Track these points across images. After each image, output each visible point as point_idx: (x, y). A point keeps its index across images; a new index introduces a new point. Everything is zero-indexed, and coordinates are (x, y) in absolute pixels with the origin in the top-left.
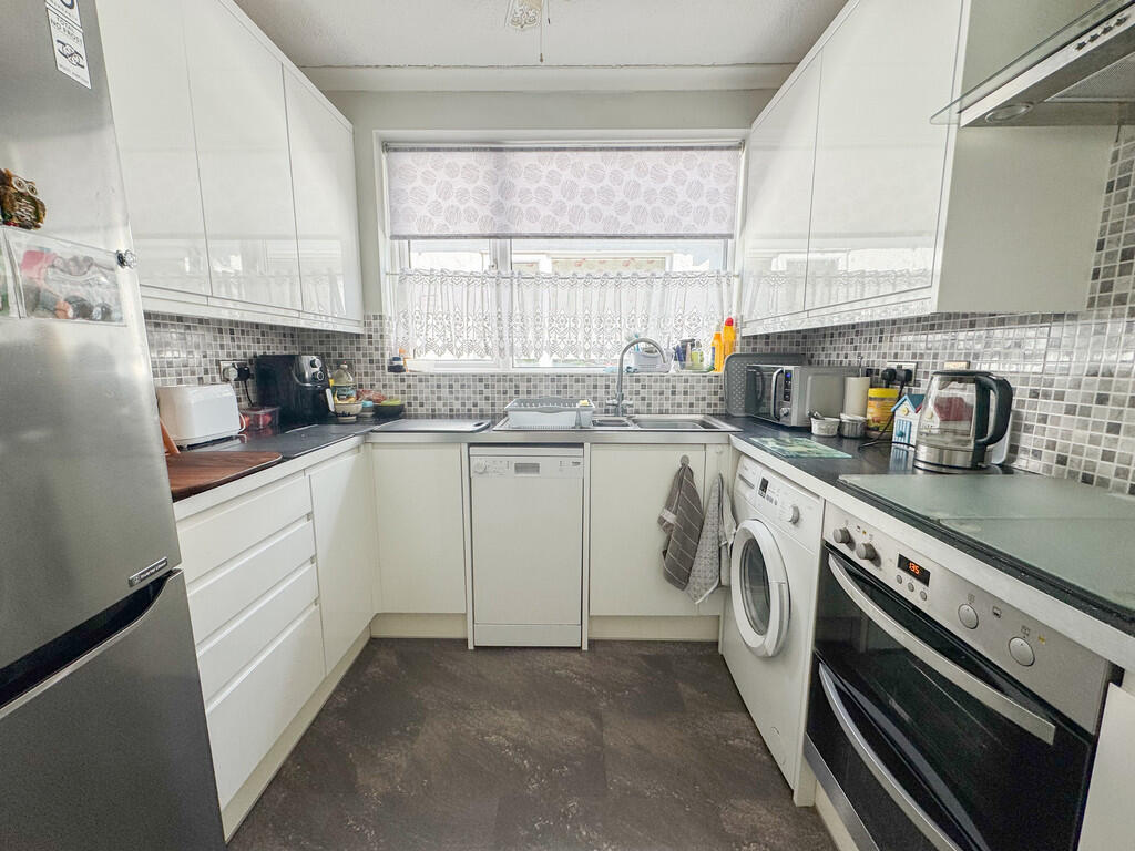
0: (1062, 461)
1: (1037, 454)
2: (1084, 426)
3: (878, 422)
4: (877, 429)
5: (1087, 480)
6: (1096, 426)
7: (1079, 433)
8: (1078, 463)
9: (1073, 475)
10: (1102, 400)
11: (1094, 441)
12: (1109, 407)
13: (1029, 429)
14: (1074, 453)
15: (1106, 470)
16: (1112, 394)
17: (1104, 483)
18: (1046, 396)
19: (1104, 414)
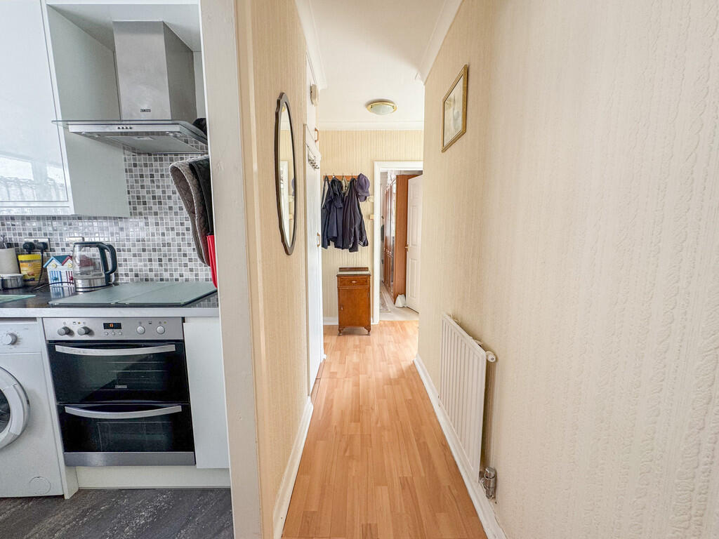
0: (137, 275)
1: (127, 275)
2: (141, 261)
3: (33, 275)
4: (34, 280)
5: (147, 280)
6: (145, 260)
7: (139, 264)
8: (142, 275)
9: (142, 280)
10: (144, 250)
11: (145, 265)
12: (147, 253)
13: (121, 265)
14: (140, 271)
15: (151, 275)
16: (147, 248)
17: (152, 280)
18: (124, 251)
19: (145, 256)
